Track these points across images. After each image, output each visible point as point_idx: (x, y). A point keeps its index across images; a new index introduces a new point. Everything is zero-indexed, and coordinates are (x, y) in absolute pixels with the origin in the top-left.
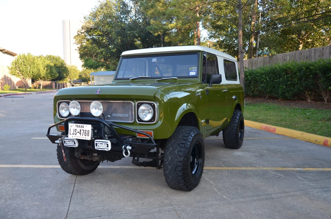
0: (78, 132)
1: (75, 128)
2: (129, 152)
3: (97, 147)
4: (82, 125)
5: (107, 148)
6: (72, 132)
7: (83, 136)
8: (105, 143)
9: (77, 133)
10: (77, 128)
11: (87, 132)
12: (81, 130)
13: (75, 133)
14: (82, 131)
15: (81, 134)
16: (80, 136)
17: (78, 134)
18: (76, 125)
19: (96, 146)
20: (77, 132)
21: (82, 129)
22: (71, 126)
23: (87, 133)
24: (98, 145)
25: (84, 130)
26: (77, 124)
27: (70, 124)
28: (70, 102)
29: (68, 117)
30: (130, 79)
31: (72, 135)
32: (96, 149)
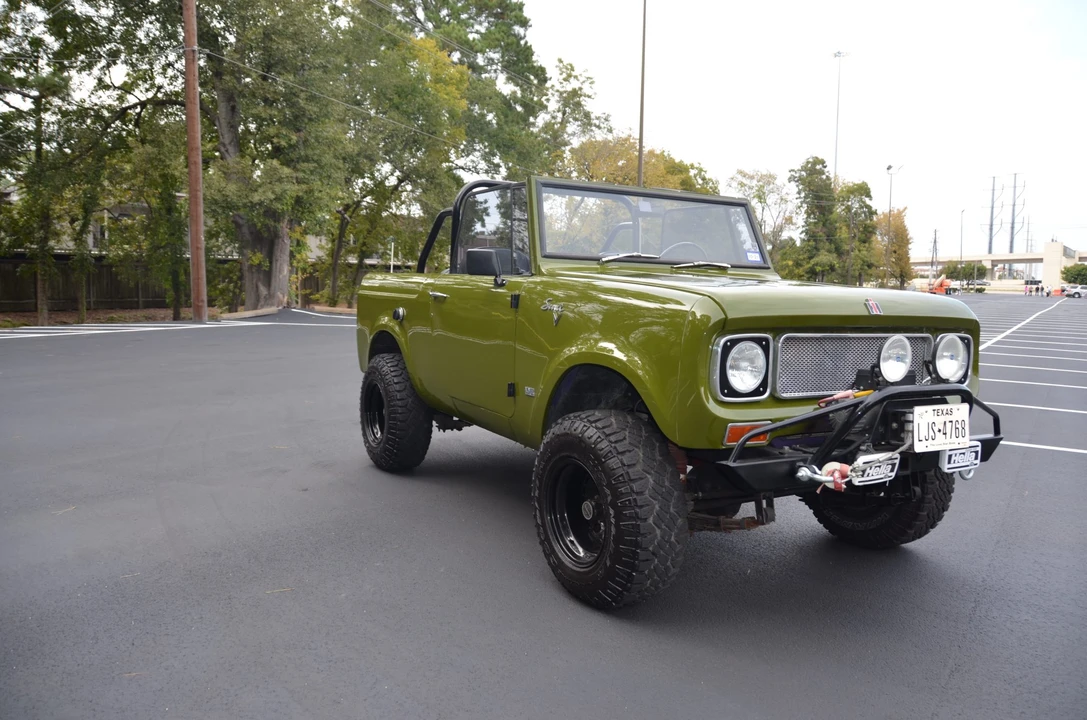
0: (940, 431)
1: (932, 419)
3: (950, 466)
4: (949, 406)
5: (975, 462)
6: (924, 433)
7: (951, 441)
8: (973, 449)
9: (937, 434)
10: (936, 419)
11: (959, 426)
12: (945, 423)
13: (931, 433)
14: (949, 425)
15: (945, 434)
16: (945, 441)
17: (940, 438)
18: (934, 410)
19: (949, 463)
20: (936, 430)
21: (948, 418)
22: (921, 415)
23: (960, 429)
24: (953, 458)
25: (952, 422)
26: (936, 407)
27: (918, 410)
28: (767, 340)
29: (756, 392)
30: (604, 259)
31: (924, 443)
32: (946, 471)
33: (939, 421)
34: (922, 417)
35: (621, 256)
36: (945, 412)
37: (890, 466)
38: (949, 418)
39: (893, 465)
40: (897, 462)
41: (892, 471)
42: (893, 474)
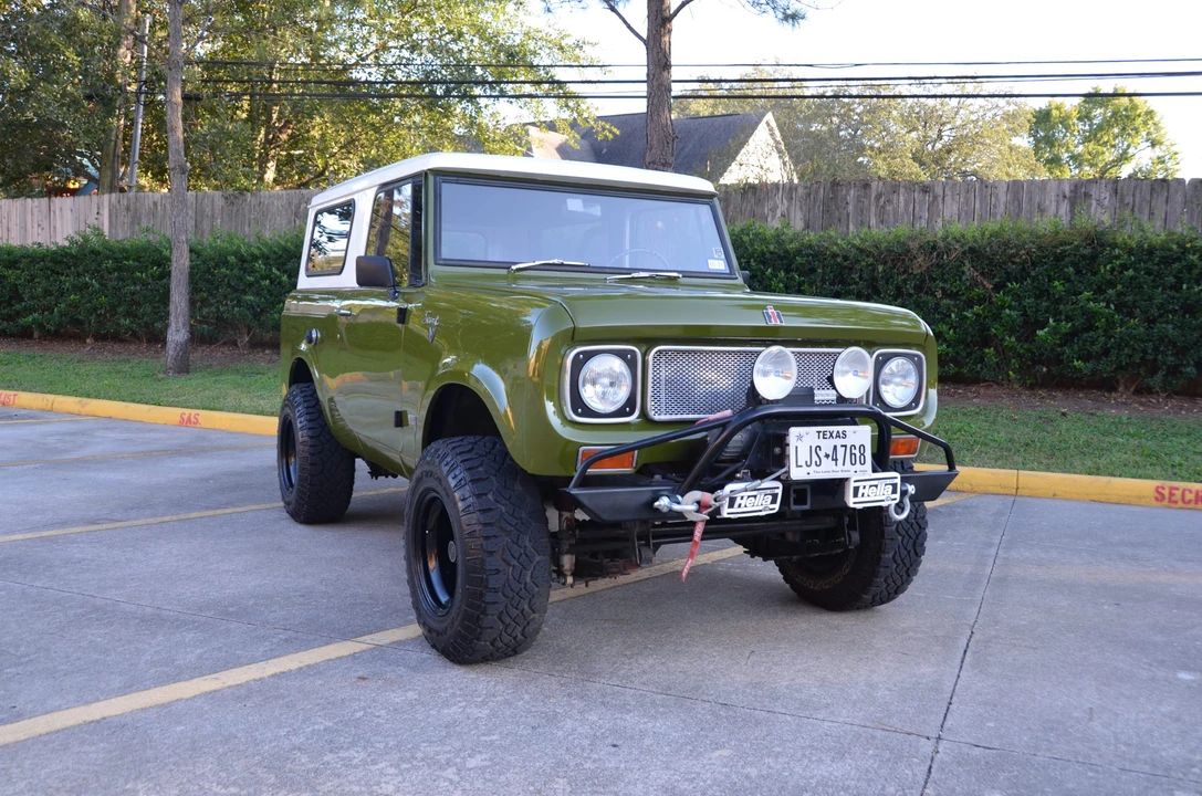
0: (827, 456)
1: (816, 442)
2: (907, 500)
3: (856, 500)
4: (841, 428)
6: (804, 457)
7: (845, 468)
9: (824, 459)
10: (821, 442)
11: (857, 452)
12: (835, 447)
13: (815, 458)
14: (840, 451)
15: (836, 460)
16: (835, 468)
17: (828, 464)
18: (819, 432)
19: (856, 495)
20: (822, 454)
21: (839, 442)
22: (800, 437)
23: (858, 455)
24: (861, 491)
25: (845, 446)
26: (822, 428)
27: (794, 431)
28: (634, 352)
29: (620, 413)
30: (514, 267)
31: (805, 469)
32: (852, 506)
33: (827, 446)
34: (801, 440)
35: (537, 263)
36: (834, 435)
37: (770, 497)
38: (843, 442)
39: (775, 496)
40: (780, 492)
41: (774, 502)
42: (777, 507)
